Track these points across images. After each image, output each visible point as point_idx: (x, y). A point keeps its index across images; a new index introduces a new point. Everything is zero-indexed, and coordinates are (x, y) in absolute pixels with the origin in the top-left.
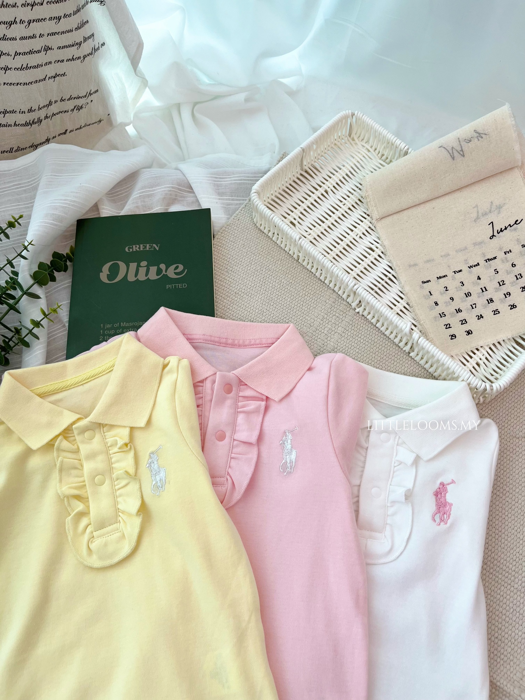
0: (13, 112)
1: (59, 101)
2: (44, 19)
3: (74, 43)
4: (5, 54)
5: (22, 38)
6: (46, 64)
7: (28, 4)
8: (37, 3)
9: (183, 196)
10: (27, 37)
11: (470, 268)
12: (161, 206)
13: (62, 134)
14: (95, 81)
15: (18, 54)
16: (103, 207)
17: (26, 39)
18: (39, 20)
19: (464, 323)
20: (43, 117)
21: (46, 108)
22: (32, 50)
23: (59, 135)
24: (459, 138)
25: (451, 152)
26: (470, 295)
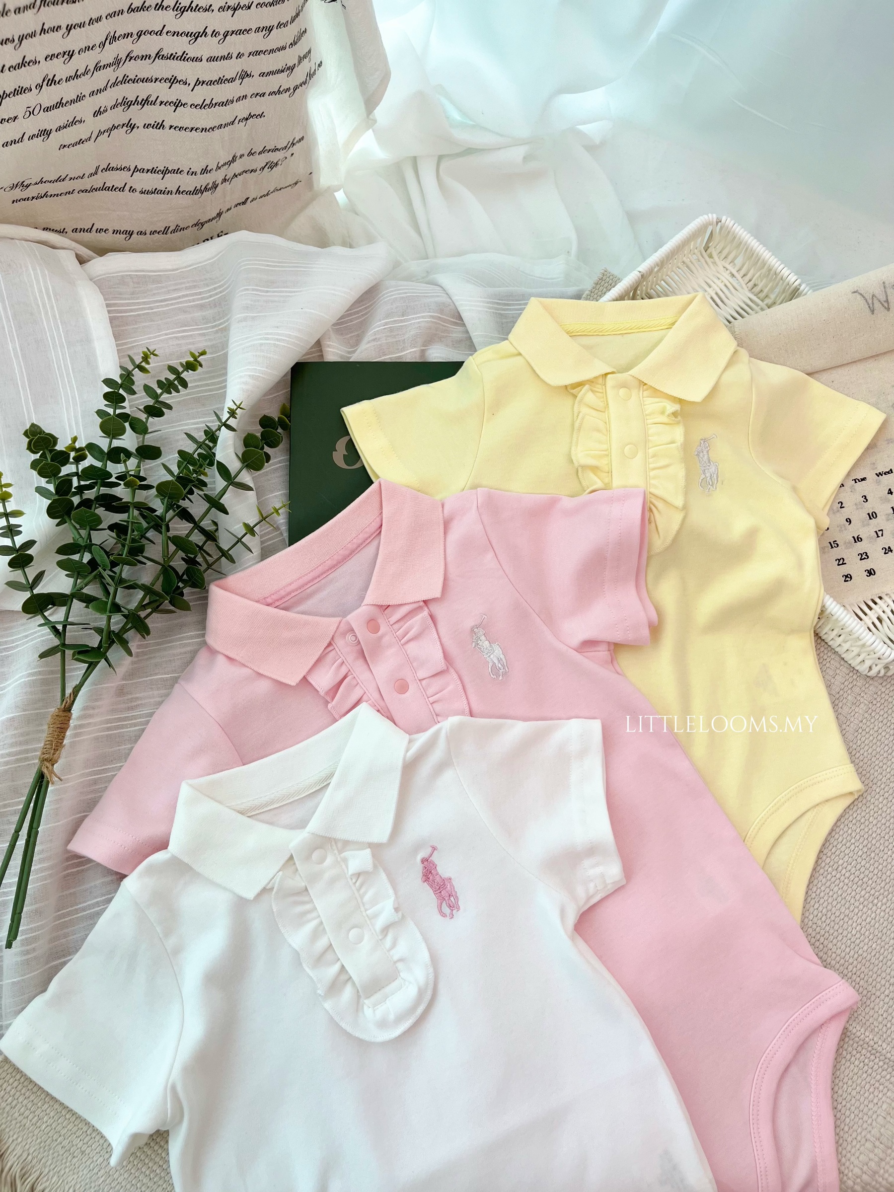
0: (178, 171)
1: (246, 155)
2: (249, 30)
3: (284, 67)
4: (180, 81)
5: (211, 59)
6: (239, 99)
7: (229, 7)
8: (242, 6)
9: (447, 330)
10: (218, 57)
11: (878, 476)
12: (414, 348)
13: (240, 204)
14: (302, 123)
15: (200, 82)
16: (328, 343)
17: (216, 60)
18: (240, 32)
19: (865, 558)
20: (219, 181)
21: (227, 166)
22: (222, 78)
23: (236, 206)
24: (884, 283)
25: (870, 302)
26: (875, 516)
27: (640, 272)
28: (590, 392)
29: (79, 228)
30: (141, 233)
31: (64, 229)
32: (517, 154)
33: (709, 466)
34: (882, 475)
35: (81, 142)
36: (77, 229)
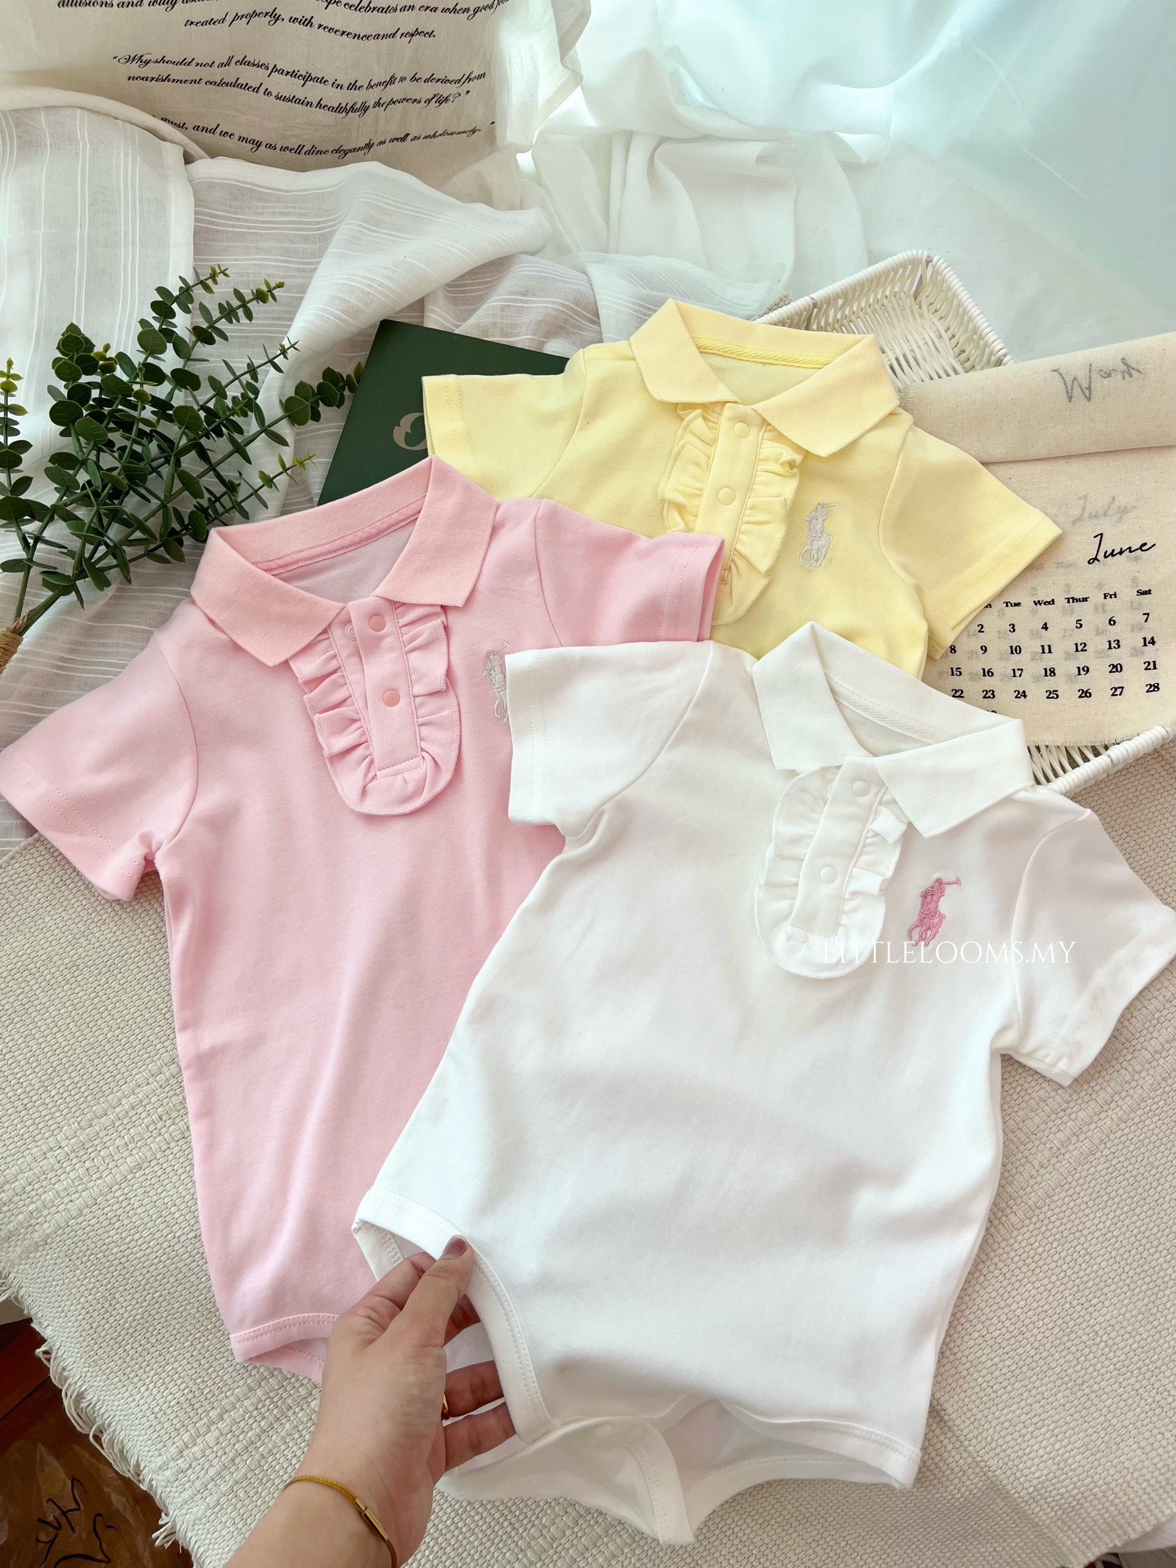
0: (322, 81)
1: (409, 79)
6: (403, 9)
9: (578, 326)
11: (1036, 604)
12: (533, 335)
13: (397, 139)
14: (484, 56)
16: (431, 307)
19: (989, 697)
20: (371, 103)
21: (382, 87)
23: (392, 141)
24: (1091, 365)
25: (1069, 386)
26: (1018, 651)
27: (812, 299)
28: (701, 419)
29: (201, 126)
30: (270, 146)
31: (184, 124)
32: (753, 149)
33: (820, 537)
34: (1040, 604)
35: (212, 22)
36: (199, 127)
